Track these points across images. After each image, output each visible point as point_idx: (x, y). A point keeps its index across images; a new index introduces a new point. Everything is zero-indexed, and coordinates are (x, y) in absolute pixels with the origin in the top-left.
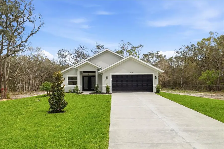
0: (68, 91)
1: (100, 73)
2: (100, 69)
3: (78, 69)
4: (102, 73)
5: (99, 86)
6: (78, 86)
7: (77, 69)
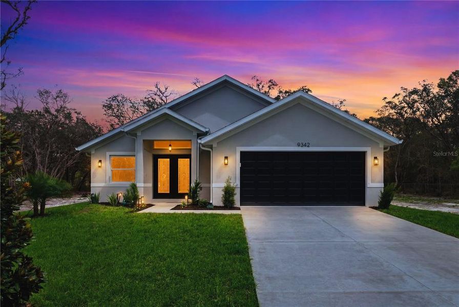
0: (108, 200)
1: (203, 145)
2: (205, 134)
3: (139, 134)
4: (211, 147)
5: (202, 185)
6: (138, 185)
7: (136, 135)
